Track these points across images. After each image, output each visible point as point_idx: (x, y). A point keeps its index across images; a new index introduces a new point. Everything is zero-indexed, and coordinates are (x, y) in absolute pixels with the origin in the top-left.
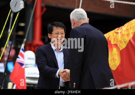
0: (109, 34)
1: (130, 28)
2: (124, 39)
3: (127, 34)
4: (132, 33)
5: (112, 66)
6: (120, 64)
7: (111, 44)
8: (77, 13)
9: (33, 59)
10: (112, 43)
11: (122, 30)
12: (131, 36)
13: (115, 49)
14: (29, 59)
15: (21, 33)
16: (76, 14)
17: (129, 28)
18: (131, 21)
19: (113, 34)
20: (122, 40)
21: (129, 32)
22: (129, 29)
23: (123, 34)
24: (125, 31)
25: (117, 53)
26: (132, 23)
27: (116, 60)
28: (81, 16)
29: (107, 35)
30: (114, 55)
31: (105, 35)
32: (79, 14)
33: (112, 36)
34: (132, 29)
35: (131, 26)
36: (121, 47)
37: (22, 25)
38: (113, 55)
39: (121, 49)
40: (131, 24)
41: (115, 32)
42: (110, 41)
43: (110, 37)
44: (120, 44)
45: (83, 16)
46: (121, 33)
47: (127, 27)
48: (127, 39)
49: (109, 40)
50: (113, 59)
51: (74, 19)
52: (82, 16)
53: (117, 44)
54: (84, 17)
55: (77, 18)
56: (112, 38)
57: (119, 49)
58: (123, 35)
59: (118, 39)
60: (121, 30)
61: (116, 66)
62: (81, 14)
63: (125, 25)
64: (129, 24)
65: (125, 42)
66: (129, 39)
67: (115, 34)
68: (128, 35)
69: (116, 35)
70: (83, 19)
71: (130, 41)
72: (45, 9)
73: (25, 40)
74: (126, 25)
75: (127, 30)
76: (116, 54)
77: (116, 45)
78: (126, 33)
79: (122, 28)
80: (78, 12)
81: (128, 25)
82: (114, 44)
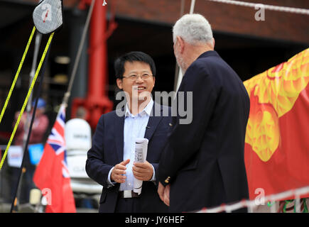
0: (254, 81)
1: (302, 66)
2: (286, 92)
3: (294, 81)
4: (305, 78)
5: (261, 152)
6: (278, 147)
7: (260, 104)
8: (192, 24)
9: (86, 137)
10: (262, 100)
11: (283, 73)
12: (303, 85)
13: (267, 115)
14: (78, 136)
15: (60, 79)
16: (190, 25)
17: (299, 66)
18: (303, 52)
19: (264, 82)
20: (284, 94)
21: (298, 77)
22: (299, 70)
23: (284, 81)
24: (289, 73)
25: (272, 123)
26: (305, 55)
27: (270, 139)
28: (200, 31)
29: (249, 84)
30: (266, 127)
31: (246, 83)
32: (197, 28)
33: (261, 85)
34: (305, 69)
35: (303, 63)
36: (281, 108)
37: (64, 60)
38: (264, 127)
39: (281, 114)
40: (303, 58)
41: (268, 77)
42: (257, 98)
43: (257, 88)
44: (279, 104)
45: (206, 32)
46: (280, 78)
47: (295, 64)
48: (295, 92)
49: (255, 93)
50: (264, 136)
51: (184, 37)
52: (204, 33)
53: (271, 102)
54: (206, 36)
55: (192, 35)
56: (261, 90)
57: (277, 115)
58: (284, 83)
59: (274, 92)
60: (281, 71)
61: (270, 152)
62: (201, 28)
63: (289, 61)
64: (298, 59)
65: (289, 98)
66: (299, 92)
67: (268, 81)
68: (296, 82)
69: (270, 83)
70: (205, 38)
71: (300, 96)
72: (113, 26)
73: (68, 95)
74: (292, 60)
75: (295, 71)
76: (270, 125)
77: (270, 106)
78: (292, 78)
79: (282, 68)
80: (195, 22)
81: (296, 62)
82: (265, 104)
